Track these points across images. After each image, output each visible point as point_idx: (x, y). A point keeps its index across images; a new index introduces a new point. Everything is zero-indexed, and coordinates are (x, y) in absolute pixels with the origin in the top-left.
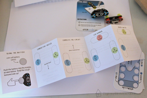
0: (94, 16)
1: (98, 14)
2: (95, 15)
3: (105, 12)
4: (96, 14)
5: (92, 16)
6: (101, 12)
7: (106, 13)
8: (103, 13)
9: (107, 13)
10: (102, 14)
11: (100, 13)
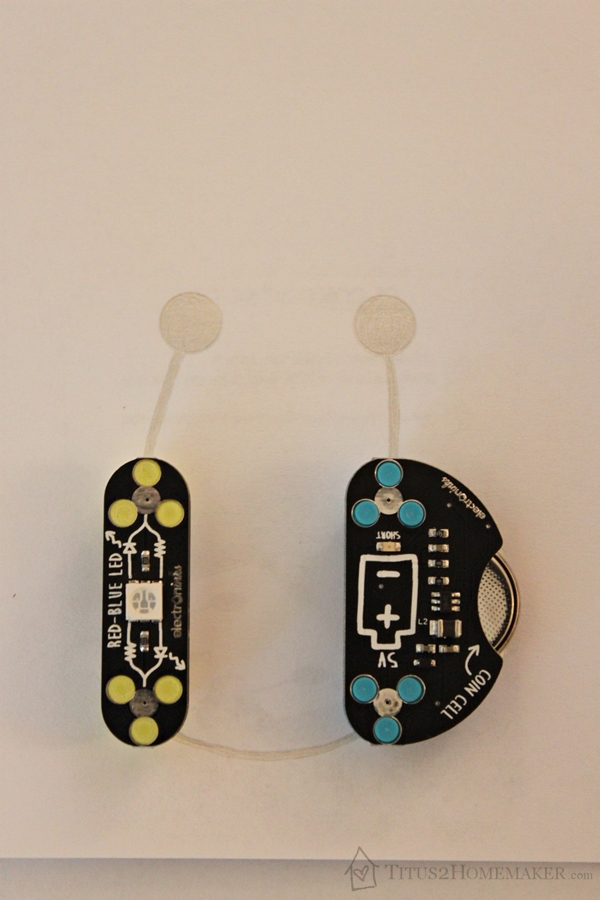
0: (388, 502)
1: (405, 567)
2: (389, 522)
3: (412, 689)
4: (413, 539)
5: (390, 477)
6: (436, 628)
7: (387, 701)
8: (405, 654)
9: (388, 726)
10: (386, 636)
11: (425, 612)
